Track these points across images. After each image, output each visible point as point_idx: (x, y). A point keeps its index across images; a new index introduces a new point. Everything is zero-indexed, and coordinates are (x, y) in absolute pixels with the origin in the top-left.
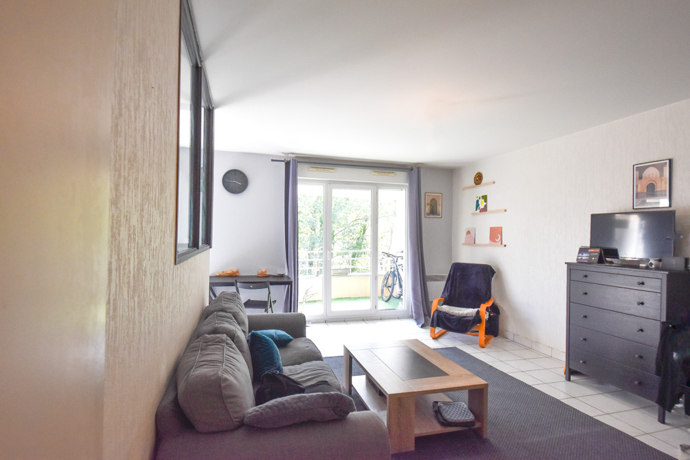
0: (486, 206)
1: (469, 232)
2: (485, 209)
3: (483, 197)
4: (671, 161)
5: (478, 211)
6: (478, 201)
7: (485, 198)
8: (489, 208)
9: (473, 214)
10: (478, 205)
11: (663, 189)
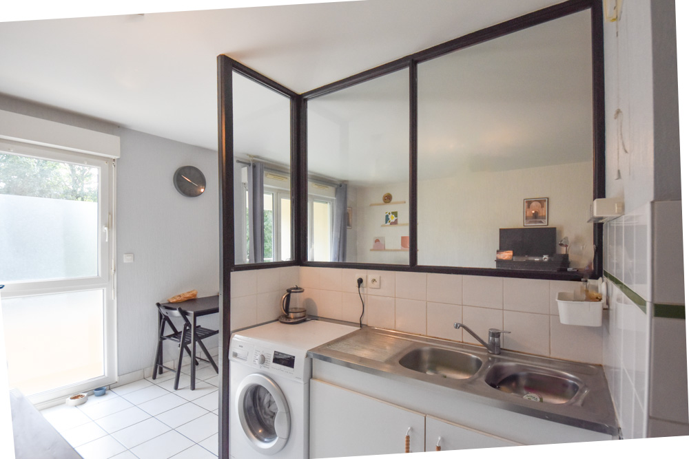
0: (396, 220)
1: (377, 241)
2: (395, 223)
3: (393, 213)
4: (548, 199)
5: (388, 224)
6: (387, 216)
7: (395, 214)
8: (399, 222)
9: (382, 226)
10: (387, 219)
11: (544, 214)
